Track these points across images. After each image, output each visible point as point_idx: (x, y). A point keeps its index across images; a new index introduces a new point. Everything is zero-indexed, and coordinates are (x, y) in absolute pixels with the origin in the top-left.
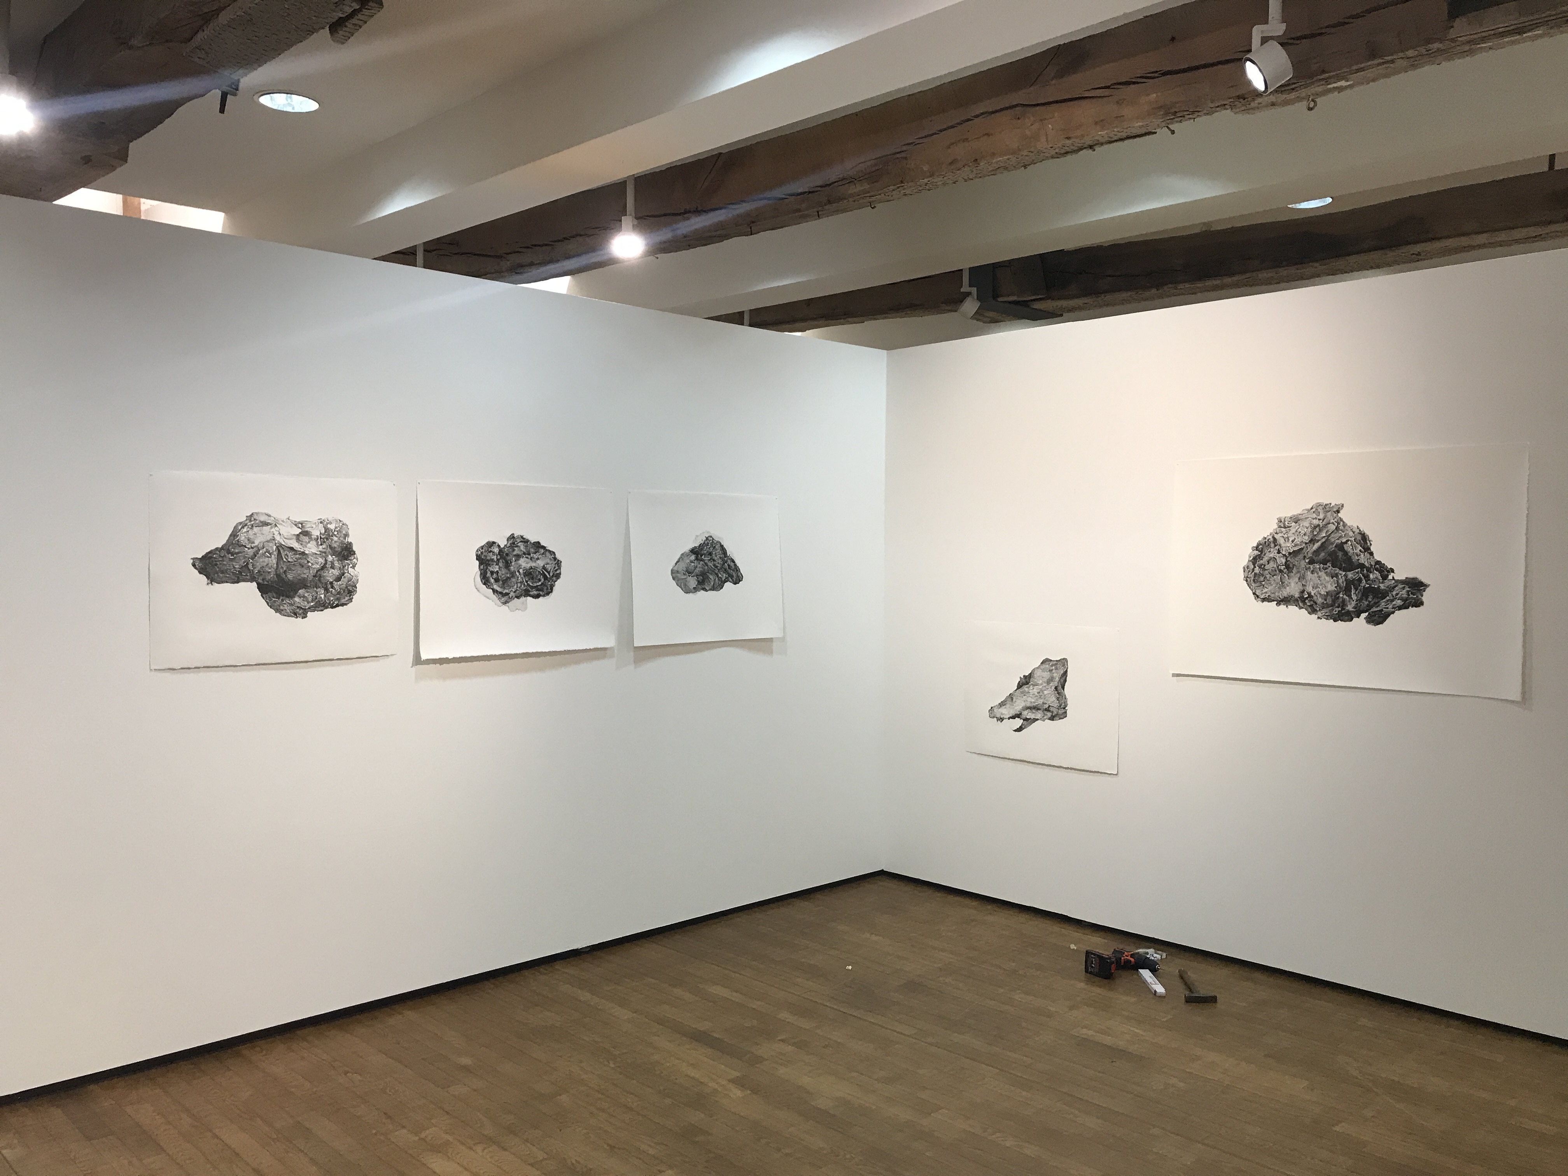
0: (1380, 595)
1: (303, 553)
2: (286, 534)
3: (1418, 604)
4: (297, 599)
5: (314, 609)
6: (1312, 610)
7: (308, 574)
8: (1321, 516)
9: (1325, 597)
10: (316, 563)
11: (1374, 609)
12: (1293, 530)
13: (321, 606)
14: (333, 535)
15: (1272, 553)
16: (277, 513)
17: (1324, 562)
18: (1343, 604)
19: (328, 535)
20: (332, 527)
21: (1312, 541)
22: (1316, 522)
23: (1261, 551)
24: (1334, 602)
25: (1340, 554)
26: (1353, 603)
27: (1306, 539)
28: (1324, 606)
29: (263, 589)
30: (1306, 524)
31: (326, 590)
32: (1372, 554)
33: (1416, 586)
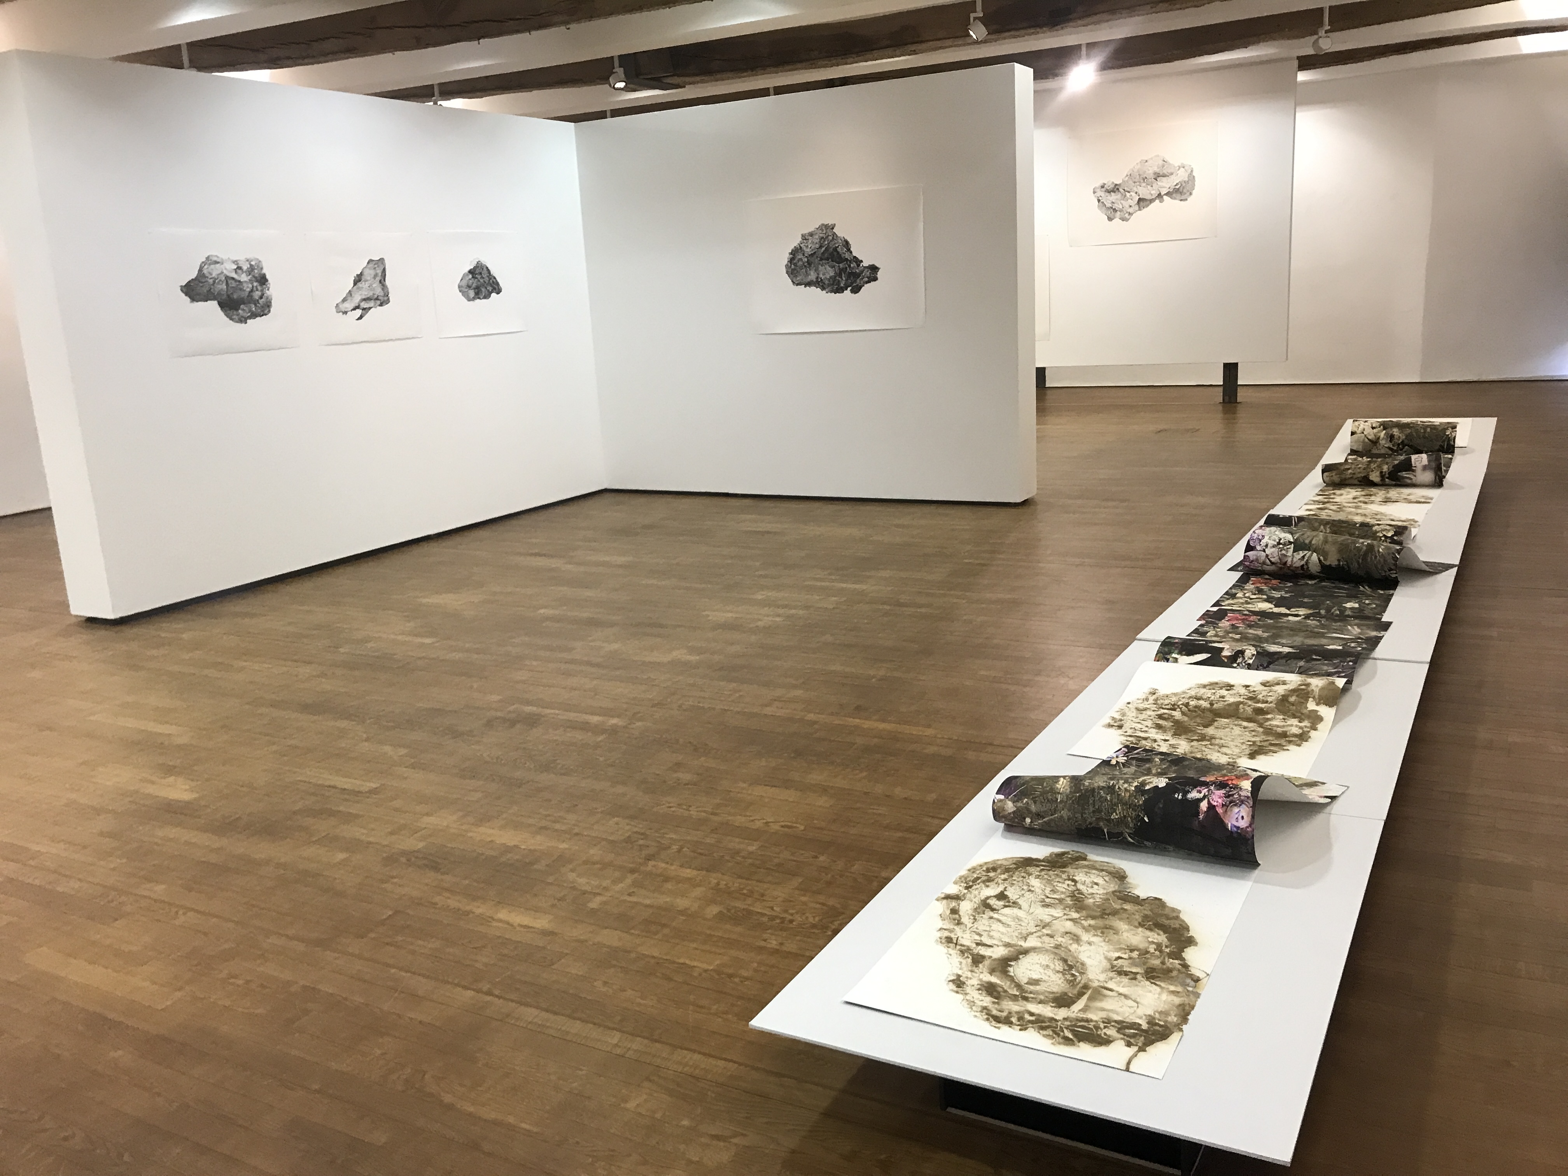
0: (857, 276)
1: (240, 281)
2: (229, 269)
3: (875, 279)
4: (240, 311)
5: (250, 318)
6: (823, 289)
7: (245, 295)
8: (824, 232)
9: (829, 280)
10: (247, 288)
11: (854, 285)
12: (810, 241)
13: (254, 316)
14: (255, 269)
15: (800, 256)
16: (223, 256)
17: (827, 259)
18: (839, 282)
19: (252, 269)
20: (253, 263)
21: (821, 247)
22: (821, 235)
23: (794, 255)
24: (834, 282)
25: (835, 253)
26: (844, 282)
27: (817, 246)
28: (829, 285)
29: (222, 305)
30: (817, 237)
31: (256, 305)
32: (851, 252)
33: (874, 269)
